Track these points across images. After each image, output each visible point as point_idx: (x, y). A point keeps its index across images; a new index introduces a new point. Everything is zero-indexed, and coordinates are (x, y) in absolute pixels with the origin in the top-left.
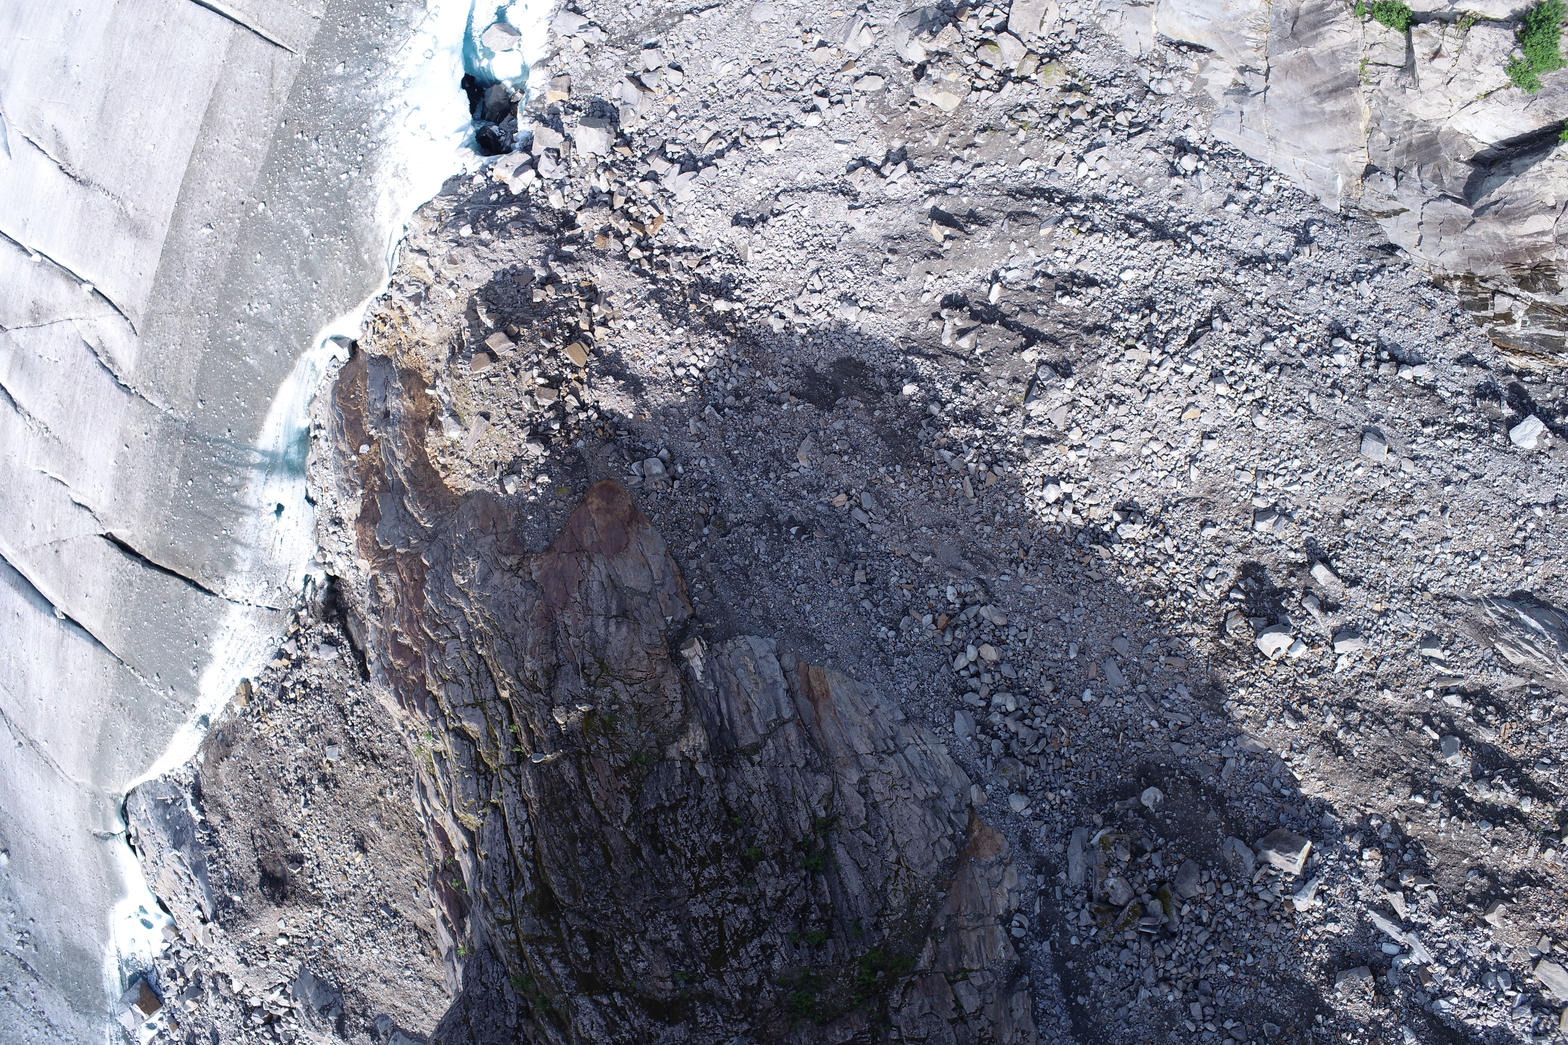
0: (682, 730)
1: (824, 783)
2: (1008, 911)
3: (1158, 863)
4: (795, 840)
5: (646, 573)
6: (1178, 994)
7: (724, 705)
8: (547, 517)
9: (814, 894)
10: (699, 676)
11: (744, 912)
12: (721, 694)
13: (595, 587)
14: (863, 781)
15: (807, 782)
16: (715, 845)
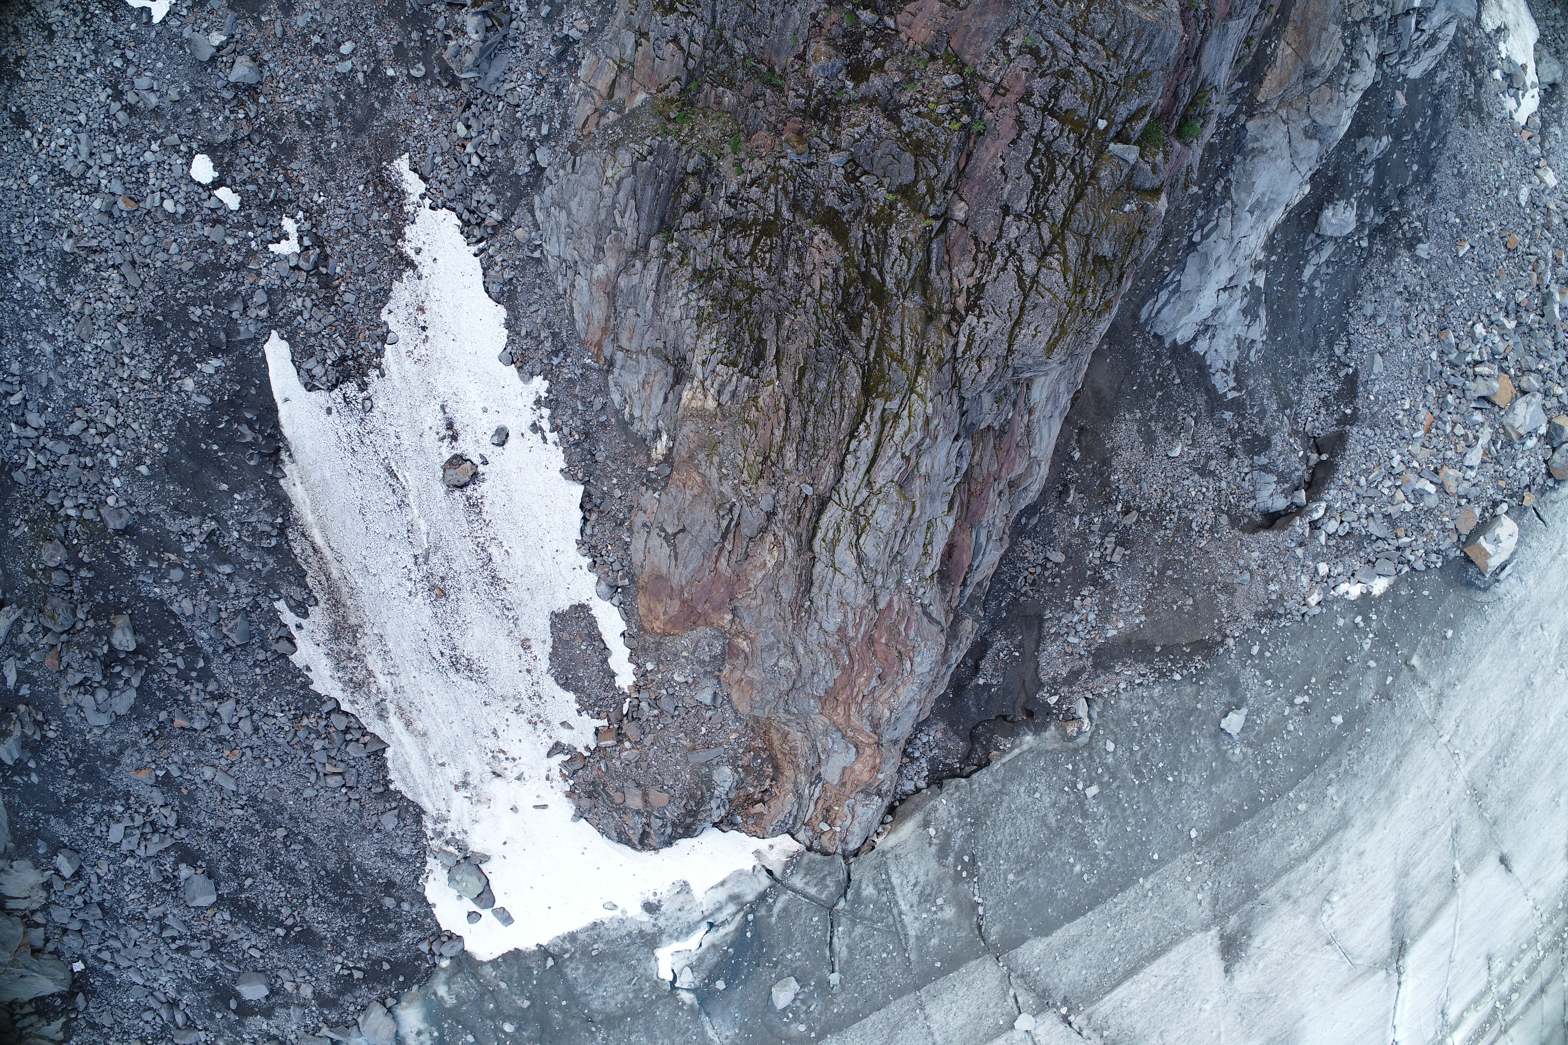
1: (624, 284)
4: (667, 264)
10: (665, 437)
11: (732, 245)
14: (597, 260)
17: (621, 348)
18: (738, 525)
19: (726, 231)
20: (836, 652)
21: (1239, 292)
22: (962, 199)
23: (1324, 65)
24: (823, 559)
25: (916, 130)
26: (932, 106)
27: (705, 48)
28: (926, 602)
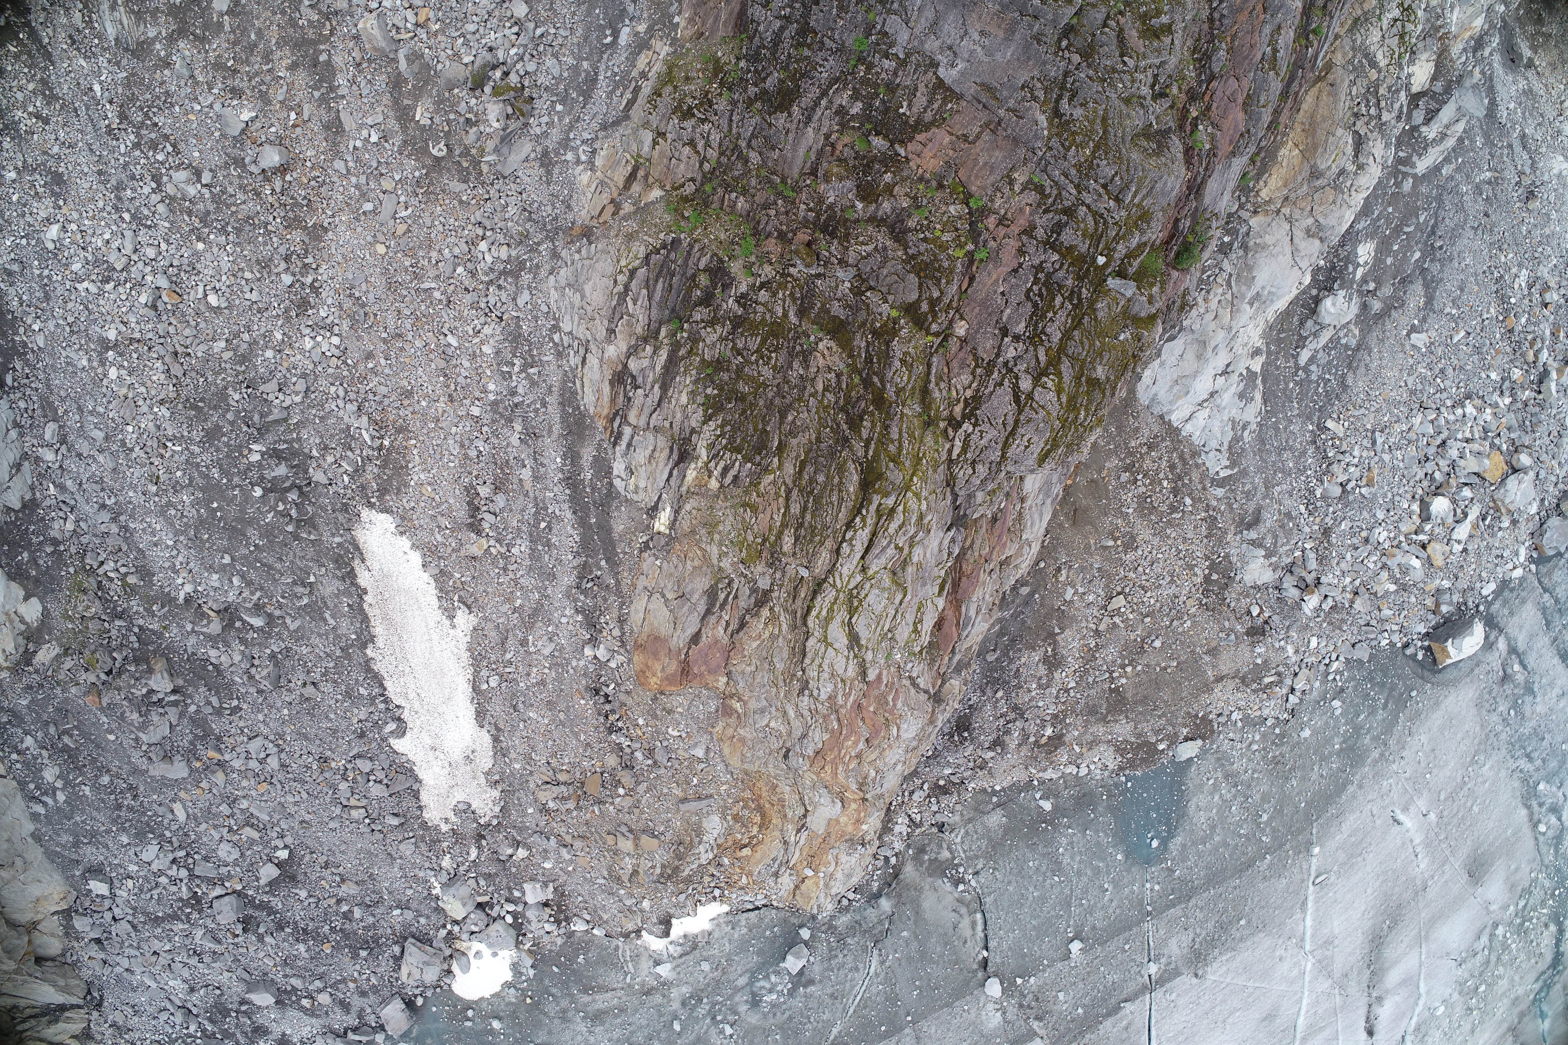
3: (463, 104)
5: (651, 607)
10: (668, 509)
11: (739, 342)
12: (662, 484)
13: (688, 632)
14: (609, 341)
15: (644, 377)
17: (630, 425)
18: (736, 597)
19: (734, 328)
20: (825, 717)
21: (1235, 378)
22: (962, 318)
23: (1329, 168)
24: (816, 634)
25: (920, 253)
26: (938, 233)
27: (722, 154)
28: (914, 675)
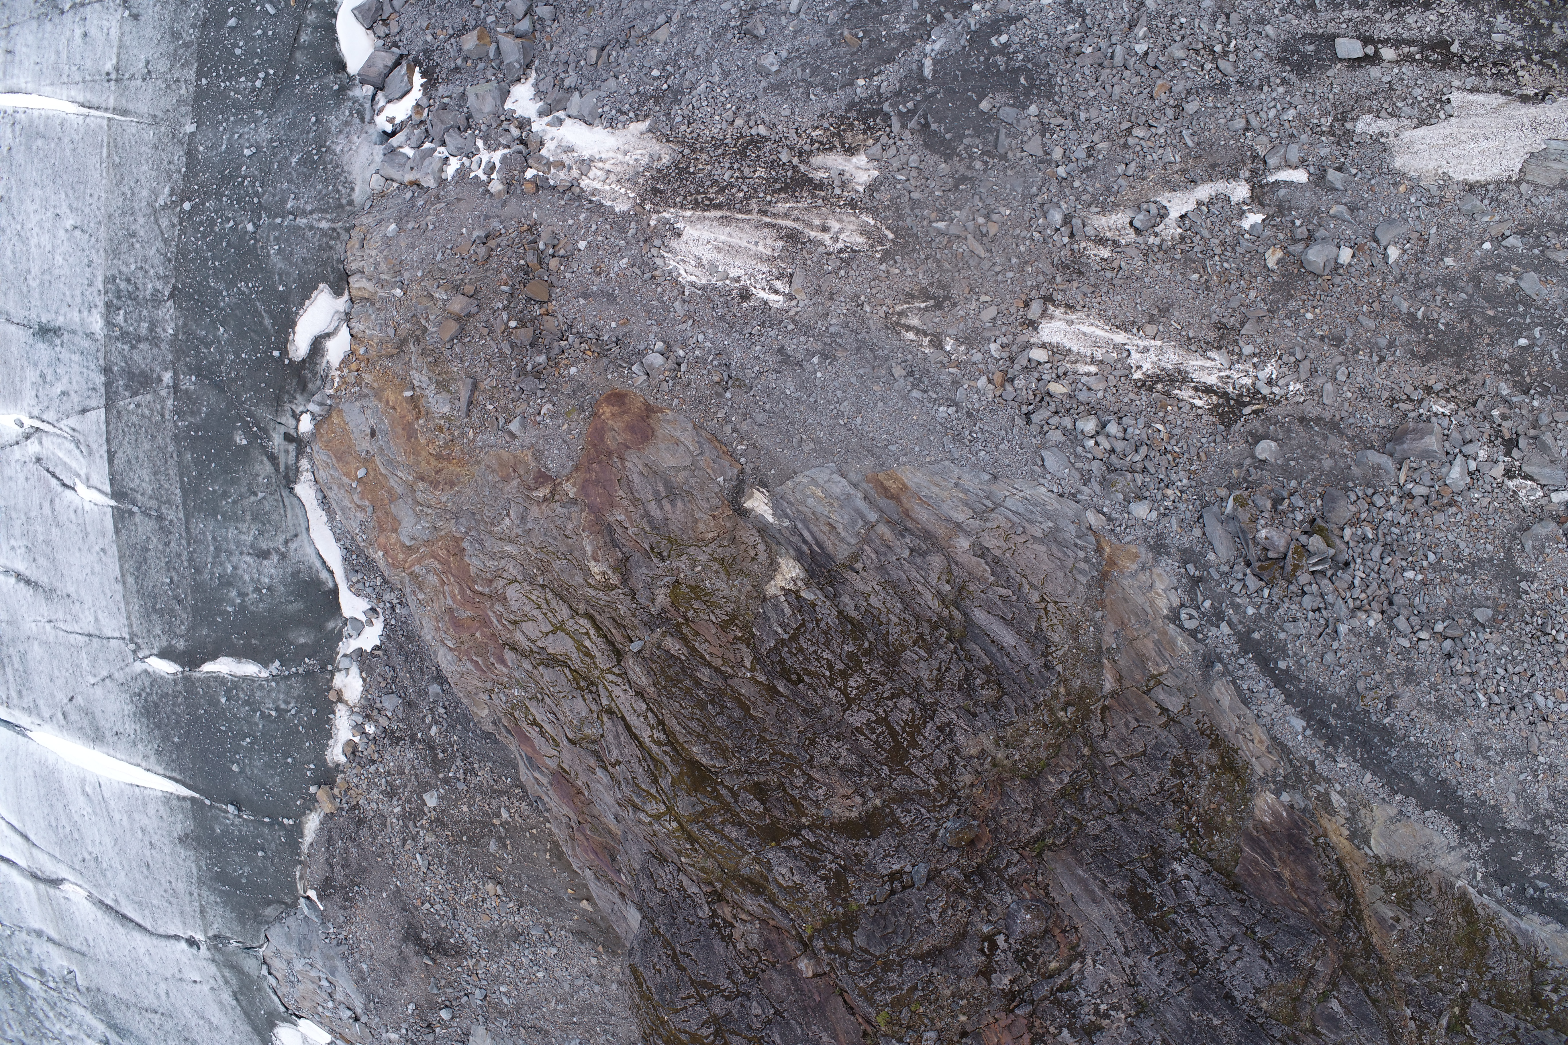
0: (773, 567)
1: (937, 561)
2: (1171, 609)
3: (1301, 504)
4: (929, 621)
5: (681, 449)
6: (1377, 616)
7: (806, 534)
8: (565, 441)
9: (971, 661)
10: (771, 519)
11: (906, 703)
12: (800, 526)
13: (636, 479)
14: (975, 544)
15: (920, 567)
16: (850, 655)
20: (490, 582)
27: (1118, 786)
